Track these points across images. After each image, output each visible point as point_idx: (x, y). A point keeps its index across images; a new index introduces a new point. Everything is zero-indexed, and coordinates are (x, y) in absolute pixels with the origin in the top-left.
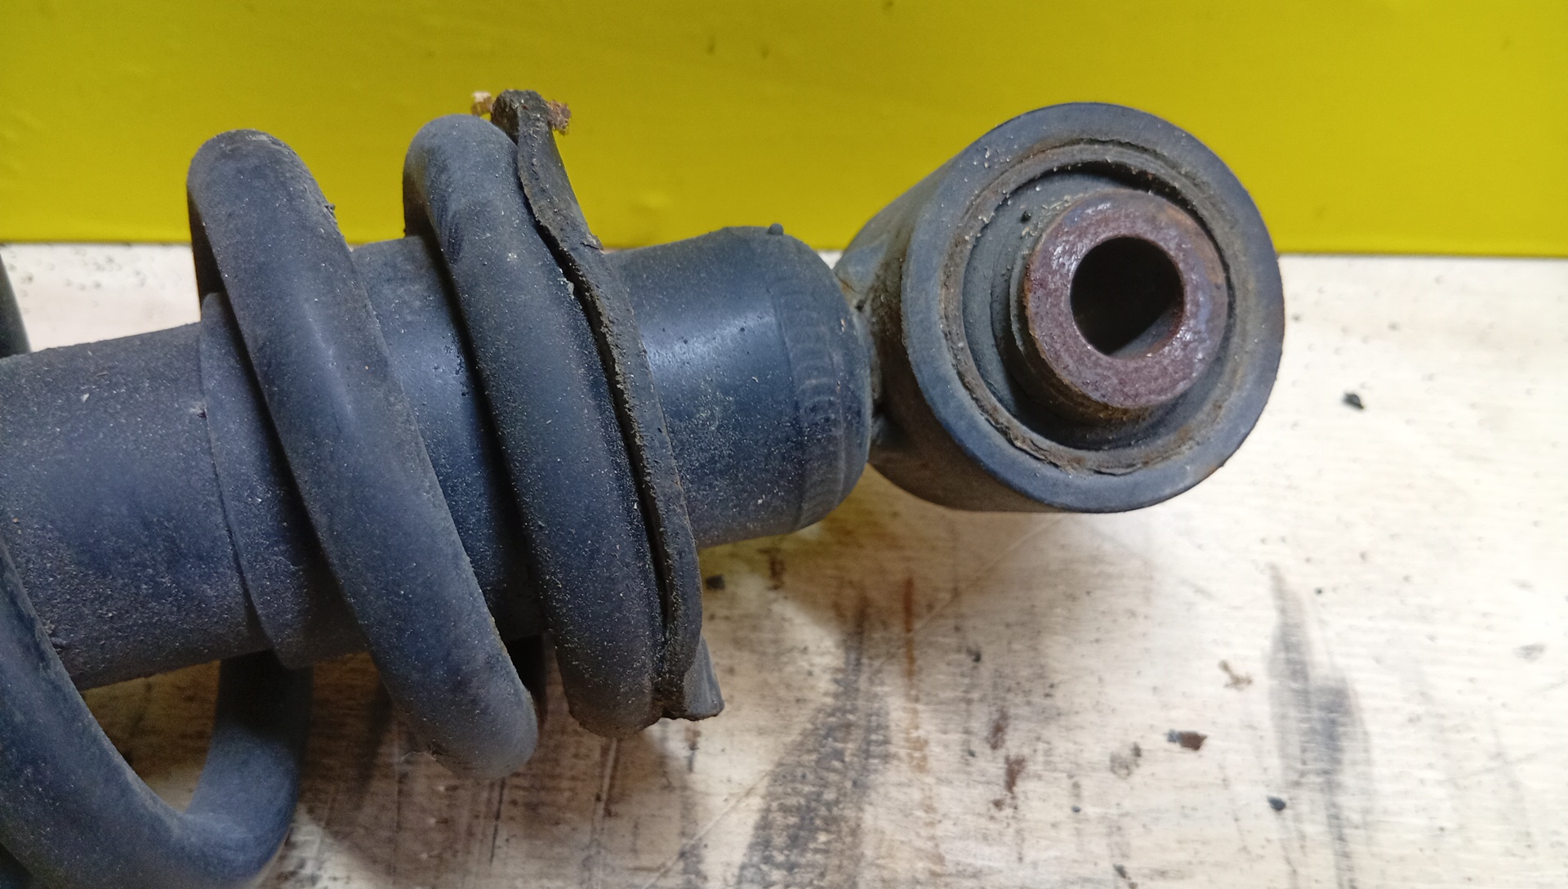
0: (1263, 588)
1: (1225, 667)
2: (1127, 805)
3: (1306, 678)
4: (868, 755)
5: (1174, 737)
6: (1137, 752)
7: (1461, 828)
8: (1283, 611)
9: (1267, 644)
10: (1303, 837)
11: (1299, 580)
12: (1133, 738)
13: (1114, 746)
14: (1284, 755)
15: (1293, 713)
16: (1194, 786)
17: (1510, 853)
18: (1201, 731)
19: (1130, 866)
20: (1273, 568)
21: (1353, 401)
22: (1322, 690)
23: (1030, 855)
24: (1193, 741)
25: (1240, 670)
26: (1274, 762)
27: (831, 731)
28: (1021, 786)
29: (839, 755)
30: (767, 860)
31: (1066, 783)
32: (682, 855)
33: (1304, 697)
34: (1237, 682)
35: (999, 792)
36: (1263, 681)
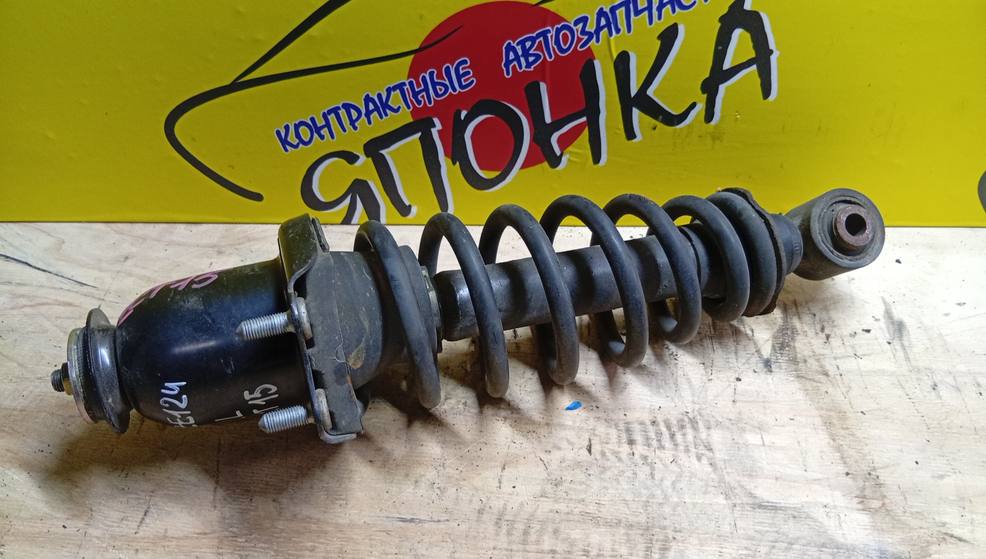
0: (881, 301)
1: (873, 317)
2: (855, 343)
3: (893, 319)
4: (794, 334)
5: (863, 330)
6: (855, 333)
7: (932, 348)
8: (886, 306)
9: (883, 313)
10: (896, 349)
11: (888, 300)
12: (854, 331)
13: (850, 332)
14: (889, 333)
15: (890, 326)
16: (870, 340)
17: (944, 352)
18: (869, 329)
19: (857, 354)
20: (882, 297)
21: (898, 261)
22: (897, 322)
23: (834, 352)
24: (868, 331)
25: (877, 318)
26: (887, 335)
27: (783, 329)
28: (830, 339)
29: (787, 334)
30: (776, 352)
31: (840, 339)
32: (756, 351)
33: (893, 323)
34: (876, 320)
35: (826, 341)
36: (883, 320)
